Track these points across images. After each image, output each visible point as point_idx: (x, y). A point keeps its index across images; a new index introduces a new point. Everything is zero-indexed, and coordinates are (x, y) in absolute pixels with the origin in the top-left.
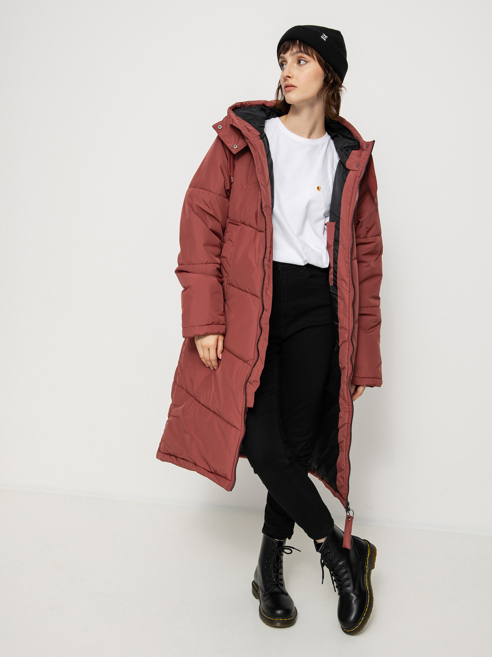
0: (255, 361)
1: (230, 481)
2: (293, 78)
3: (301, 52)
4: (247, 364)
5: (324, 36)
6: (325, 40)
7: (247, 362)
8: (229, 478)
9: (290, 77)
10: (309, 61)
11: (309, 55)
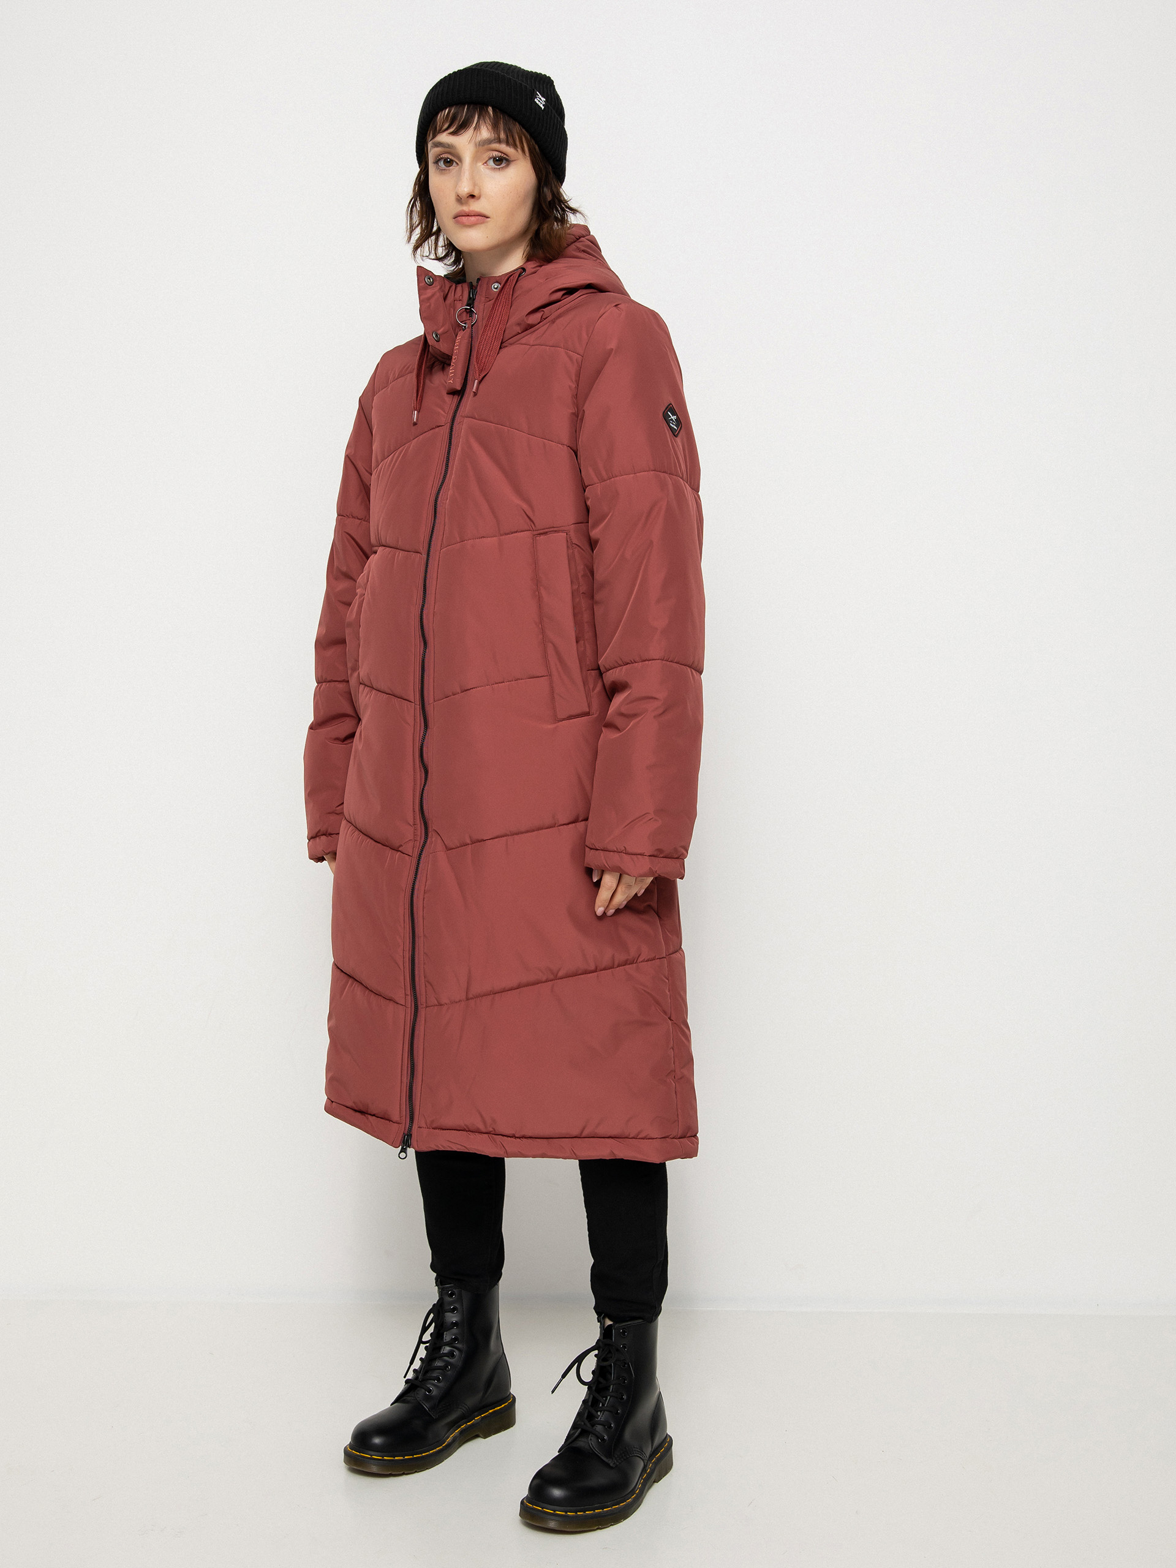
0: (419, 844)
1: (399, 1123)
2: (479, 198)
3: (499, 141)
4: (399, 853)
5: (540, 99)
6: (543, 108)
7: (400, 849)
8: (396, 1118)
9: (472, 196)
10: (515, 160)
11: (515, 146)
